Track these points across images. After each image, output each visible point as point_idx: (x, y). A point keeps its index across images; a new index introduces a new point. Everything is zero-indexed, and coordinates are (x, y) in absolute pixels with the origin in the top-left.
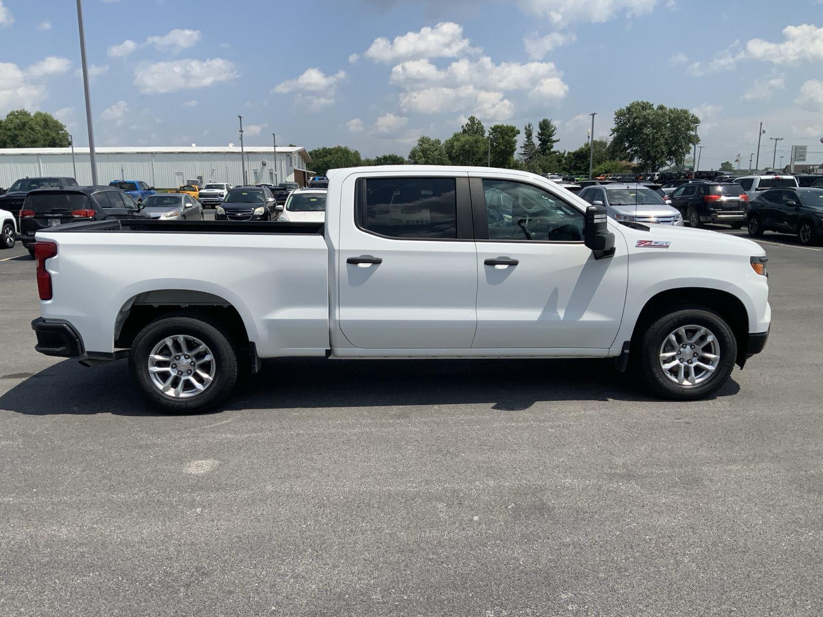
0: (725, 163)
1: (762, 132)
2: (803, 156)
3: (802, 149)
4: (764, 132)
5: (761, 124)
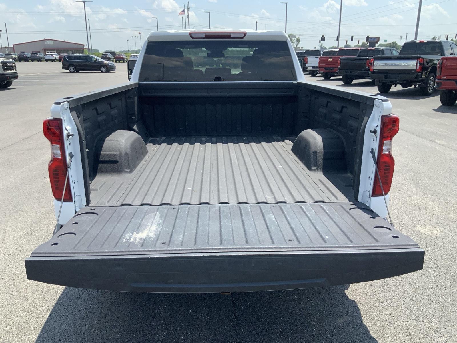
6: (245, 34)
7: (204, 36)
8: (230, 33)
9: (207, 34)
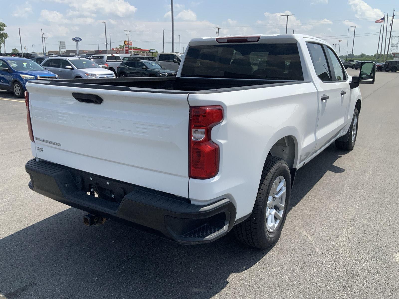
0: (14, 49)
1: (43, 34)
2: (64, 46)
3: (63, 43)
4: (44, 34)
5: (42, 30)
6: (259, 38)
7: (226, 41)
8: (247, 37)
9: (229, 39)
